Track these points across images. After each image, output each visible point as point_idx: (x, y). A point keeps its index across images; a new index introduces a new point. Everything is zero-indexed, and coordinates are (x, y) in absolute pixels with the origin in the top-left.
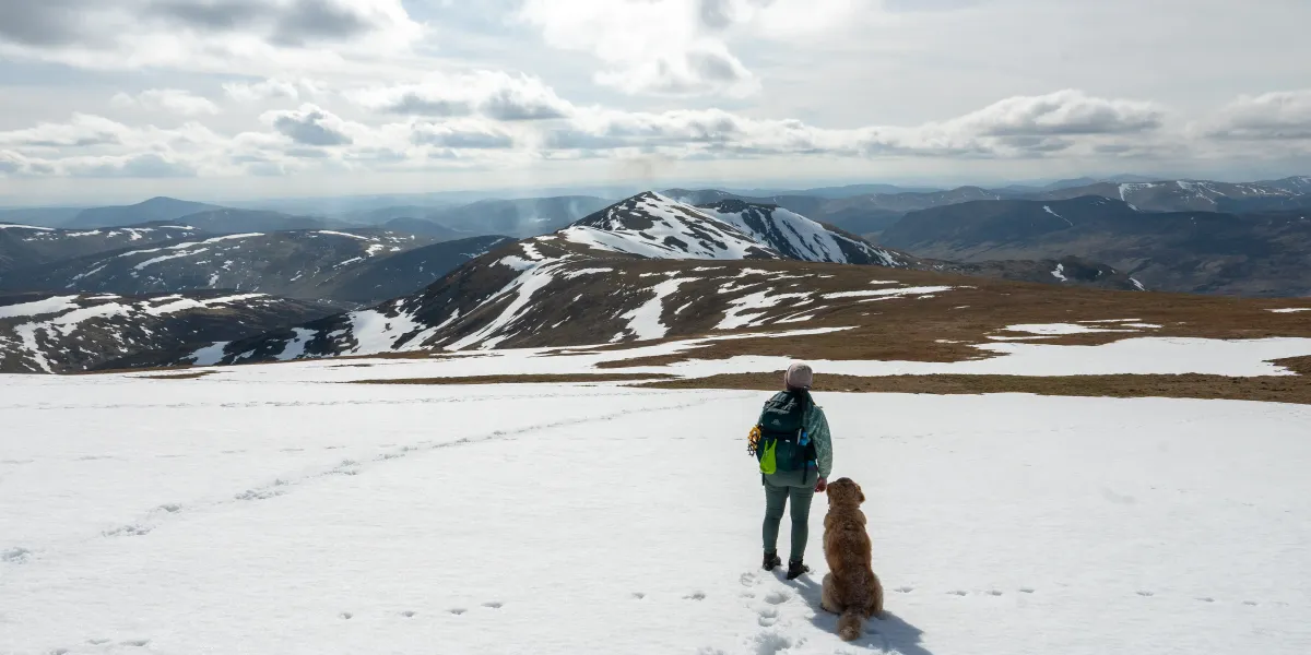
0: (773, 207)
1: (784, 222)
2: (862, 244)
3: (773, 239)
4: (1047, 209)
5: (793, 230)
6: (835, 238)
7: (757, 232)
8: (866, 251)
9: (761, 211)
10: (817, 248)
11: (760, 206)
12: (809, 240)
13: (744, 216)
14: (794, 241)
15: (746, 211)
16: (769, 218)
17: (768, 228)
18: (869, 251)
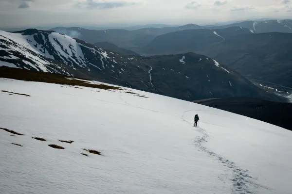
0: (50, 32)
1: (54, 39)
2: (93, 49)
3: (46, 47)
4: (215, 33)
5: (58, 43)
6: (80, 46)
7: (39, 44)
8: (94, 52)
9: (43, 34)
10: (69, 51)
11: (43, 32)
12: (66, 47)
13: (35, 37)
14: (57, 48)
15: (36, 34)
16: (47, 37)
17: (45, 42)
18: (96, 52)
